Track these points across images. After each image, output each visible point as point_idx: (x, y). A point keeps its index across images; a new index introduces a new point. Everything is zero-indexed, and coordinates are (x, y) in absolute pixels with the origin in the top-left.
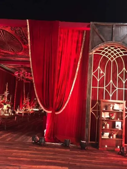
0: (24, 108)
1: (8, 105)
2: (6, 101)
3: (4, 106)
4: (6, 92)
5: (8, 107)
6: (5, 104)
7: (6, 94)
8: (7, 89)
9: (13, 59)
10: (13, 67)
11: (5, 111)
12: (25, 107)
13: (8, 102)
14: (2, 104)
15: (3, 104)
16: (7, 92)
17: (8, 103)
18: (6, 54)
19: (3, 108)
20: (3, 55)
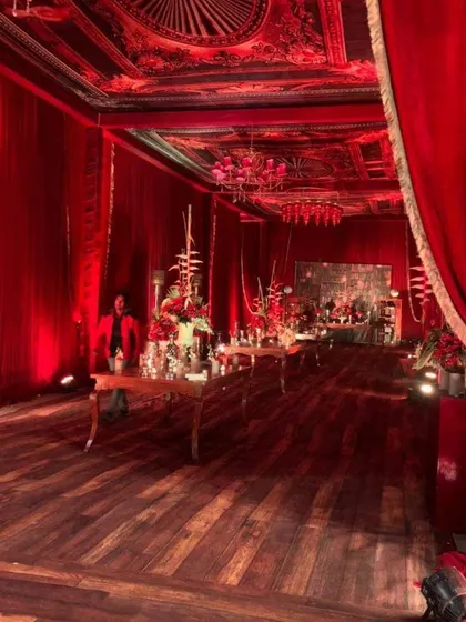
0: (258, 331)
1: (198, 320)
2: (189, 299)
3: (182, 325)
4: (183, 256)
5: (196, 332)
6: (185, 319)
7: (188, 262)
8: (189, 237)
9: (204, 96)
10: (202, 146)
11: (183, 354)
12: (266, 328)
13: (199, 306)
14: (170, 321)
15: (174, 318)
16: (192, 257)
17: (196, 310)
18: (173, 65)
19: (175, 339)
20: (157, 73)
